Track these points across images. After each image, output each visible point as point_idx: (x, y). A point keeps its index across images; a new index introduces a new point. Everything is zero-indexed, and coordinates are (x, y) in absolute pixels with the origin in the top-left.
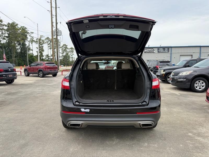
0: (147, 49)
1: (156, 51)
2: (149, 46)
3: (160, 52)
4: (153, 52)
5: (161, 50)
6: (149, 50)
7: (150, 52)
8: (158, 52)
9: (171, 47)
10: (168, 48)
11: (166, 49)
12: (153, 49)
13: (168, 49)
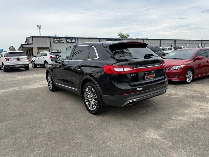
0: (56, 39)
1: (64, 41)
2: (56, 35)
3: (68, 42)
4: (62, 42)
5: (69, 40)
6: (58, 40)
7: (59, 42)
8: (67, 42)
9: (78, 38)
10: (75, 38)
11: (74, 40)
12: (61, 39)
13: (75, 40)
